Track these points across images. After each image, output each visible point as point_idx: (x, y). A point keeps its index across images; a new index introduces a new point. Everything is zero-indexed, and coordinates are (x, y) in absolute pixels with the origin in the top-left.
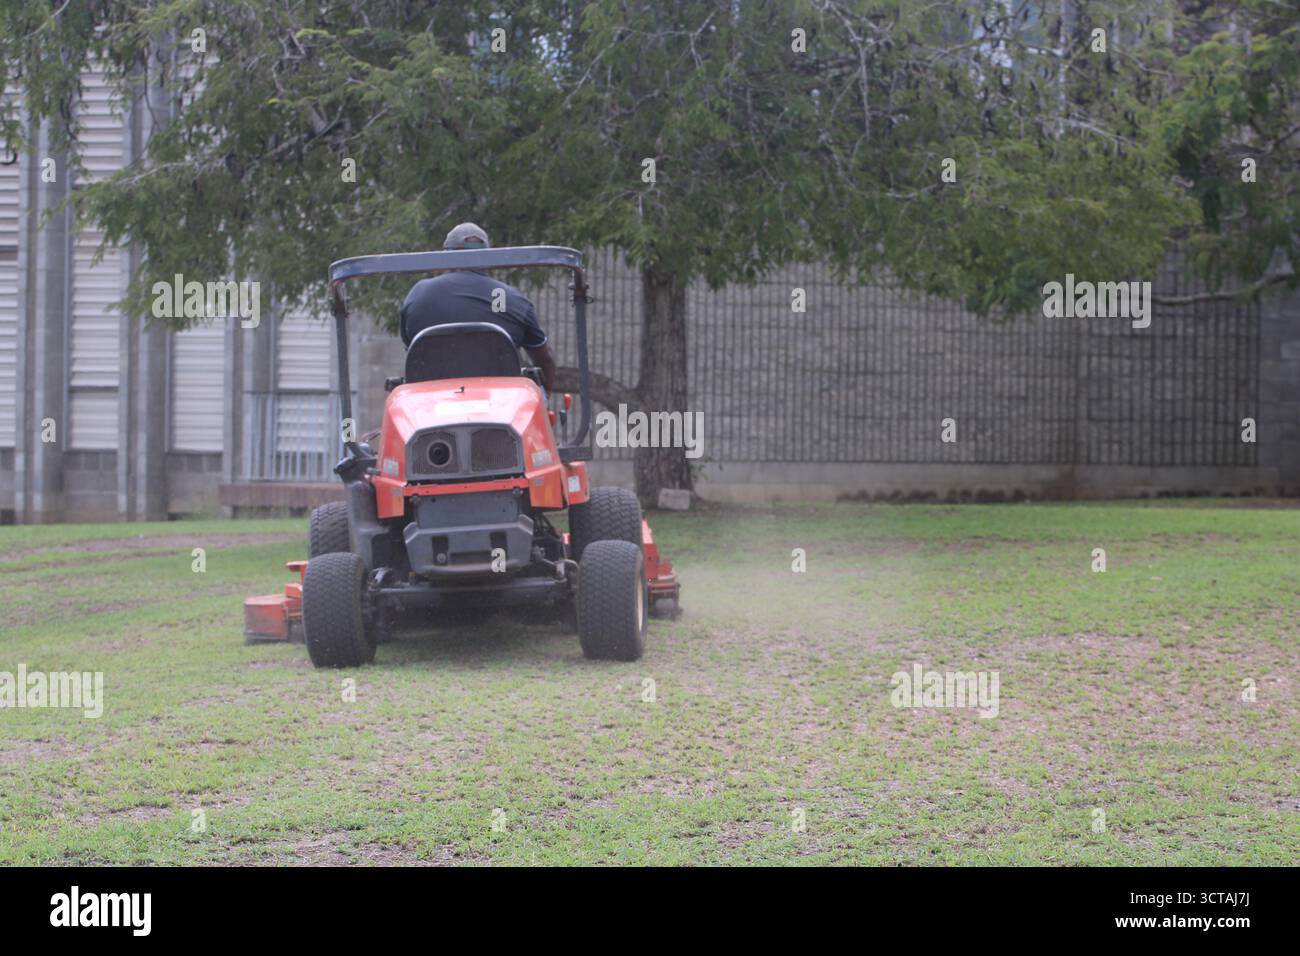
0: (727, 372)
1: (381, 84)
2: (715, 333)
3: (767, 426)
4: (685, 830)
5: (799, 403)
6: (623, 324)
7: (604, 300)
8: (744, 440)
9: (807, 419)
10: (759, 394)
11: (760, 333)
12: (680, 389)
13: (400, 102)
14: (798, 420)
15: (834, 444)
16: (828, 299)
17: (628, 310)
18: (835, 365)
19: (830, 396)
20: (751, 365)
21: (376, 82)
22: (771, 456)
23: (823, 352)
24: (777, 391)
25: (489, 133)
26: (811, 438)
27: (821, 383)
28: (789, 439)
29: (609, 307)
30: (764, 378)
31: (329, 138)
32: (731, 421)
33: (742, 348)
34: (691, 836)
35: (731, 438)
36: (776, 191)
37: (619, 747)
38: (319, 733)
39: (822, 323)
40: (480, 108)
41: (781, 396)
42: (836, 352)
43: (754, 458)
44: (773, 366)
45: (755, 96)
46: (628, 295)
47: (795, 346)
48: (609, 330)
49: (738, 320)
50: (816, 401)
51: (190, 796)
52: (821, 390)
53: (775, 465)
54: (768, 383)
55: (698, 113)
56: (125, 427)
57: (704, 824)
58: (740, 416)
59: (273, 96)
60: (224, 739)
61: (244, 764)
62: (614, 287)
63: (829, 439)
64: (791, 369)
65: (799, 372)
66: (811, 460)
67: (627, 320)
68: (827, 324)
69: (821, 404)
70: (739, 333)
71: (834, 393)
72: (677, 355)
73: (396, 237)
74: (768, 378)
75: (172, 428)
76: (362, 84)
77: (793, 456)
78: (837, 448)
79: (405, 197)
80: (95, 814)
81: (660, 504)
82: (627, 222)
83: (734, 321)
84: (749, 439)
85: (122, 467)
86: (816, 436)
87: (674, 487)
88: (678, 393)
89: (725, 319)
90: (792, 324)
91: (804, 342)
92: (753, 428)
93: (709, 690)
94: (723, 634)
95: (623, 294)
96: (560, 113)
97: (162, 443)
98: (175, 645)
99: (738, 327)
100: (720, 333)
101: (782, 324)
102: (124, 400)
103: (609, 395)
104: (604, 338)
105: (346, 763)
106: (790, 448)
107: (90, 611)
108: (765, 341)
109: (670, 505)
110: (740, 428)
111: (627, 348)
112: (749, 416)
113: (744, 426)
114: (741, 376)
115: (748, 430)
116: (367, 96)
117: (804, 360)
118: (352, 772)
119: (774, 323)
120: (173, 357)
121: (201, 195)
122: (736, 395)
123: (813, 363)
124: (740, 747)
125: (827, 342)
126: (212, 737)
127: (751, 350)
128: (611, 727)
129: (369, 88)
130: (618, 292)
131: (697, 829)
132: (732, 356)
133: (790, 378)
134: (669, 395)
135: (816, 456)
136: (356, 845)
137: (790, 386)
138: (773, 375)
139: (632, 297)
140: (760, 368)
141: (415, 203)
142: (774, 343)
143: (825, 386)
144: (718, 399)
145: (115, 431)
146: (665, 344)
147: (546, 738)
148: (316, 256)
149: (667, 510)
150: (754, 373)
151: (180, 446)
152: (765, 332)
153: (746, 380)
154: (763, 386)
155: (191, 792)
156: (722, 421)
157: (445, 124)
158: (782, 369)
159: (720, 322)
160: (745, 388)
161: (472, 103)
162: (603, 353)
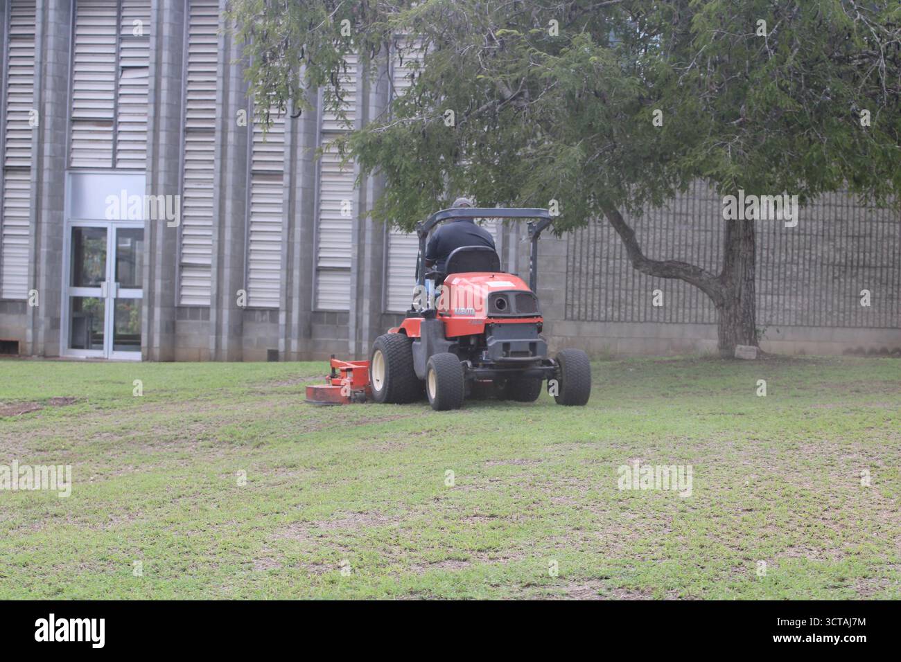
0: (770, 264)
1: (554, 67)
2: (762, 238)
3: (796, 302)
4: (831, 583)
5: (818, 287)
6: (699, 230)
7: (687, 215)
8: (781, 311)
9: (824, 297)
10: (791, 280)
11: (793, 238)
12: (751, 277)
13: (565, 79)
14: (818, 298)
15: (841, 315)
16: (839, 216)
17: (703, 221)
18: (843, 261)
19: (840, 282)
20: (786, 260)
21: (550, 66)
22: (799, 322)
23: (835, 252)
24: (804, 279)
25: (626, 101)
26: (826, 310)
27: (834, 273)
28: (811, 311)
29: (690, 219)
30: (795, 270)
31: (514, 103)
32: (772, 298)
33: (780, 248)
34: (835, 587)
35: (772, 310)
36: (821, 143)
37: (762, 525)
38: (553, 511)
39: (835, 232)
40: (620, 84)
41: (807, 282)
42: (844, 252)
43: (787, 323)
44: (801, 261)
45: (806, 77)
46: (703, 210)
47: (816, 247)
48: (690, 235)
49: (778, 228)
50: (830, 286)
51: (479, 554)
52: (834, 278)
53: (801, 328)
54: (798, 273)
55: (770, 89)
56: (355, 296)
57: (843, 580)
58: (778, 295)
59: (479, 74)
60: (488, 514)
61: (510, 531)
62: (694, 205)
63: (838, 311)
64: (813, 263)
65: (819, 266)
66: (826, 326)
67: (703, 228)
68: (838, 233)
69: (833, 287)
70: (778, 238)
71: (842, 280)
72: (749, 254)
73: (563, 171)
74: (798, 269)
75: (387, 296)
76: (541, 67)
77: (814, 322)
78: (844, 318)
79: (568, 144)
80: (418, 565)
81: (736, 355)
82: (721, 163)
83: (775, 230)
84: (784, 310)
85: (352, 322)
86: (830, 310)
87: (745, 344)
88: (749, 280)
89: (769, 229)
90: (815, 233)
91: (823, 245)
92: (787, 303)
93: (807, 486)
94: (806, 447)
95: (700, 211)
96: (675, 88)
97: (380, 307)
98: (426, 447)
99: (778, 234)
100: (765, 238)
101: (808, 232)
102: (355, 277)
103: (701, 280)
104: (686, 240)
105: (578, 532)
106: (812, 317)
107: (358, 423)
108: (796, 243)
109: (743, 356)
110: (778, 303)
111: (702, 247)
112: (784, 295)
113: (781, 302)
114: (779, 267)
115: (784, 304)
116: (544, 75)
117: (822, 257)
118: (585, 539)
119: (802, 232)
120: (388, 248)
121: (428, 140)
122: (776, 281)
123: (828, 259)
124: (843, 526)
125: (838, 246)
126: (480, 512)
127: (786, 250)
128: (751, 510)
129: (545, 70)
130: (697, 209)
131: (839, 583)
132: (773, 254)
133: (813, 269)
134: (743, 281)
135: (829, 323)
136: (609, 589)
137: (813, 274)
138: (801, 267)
139: (706, 212)
140: (792, 263)
141: (576, 148)
142: (802, 244)
143: (836, 275)
144: (763, 283)
145: (348, 298)
146: (741, 246)
147: (709, 517)
148: (505, 183)
149: (741, 359)
150: (788, 265)
151: (391, 309)
152: (796, 237)
153: (782, 270)
154: (794, 274)
155: (479, 551)
156: (766, 298)
157: (596, 94)
158: (807, 263)
159: (765, 231)
160: (782, 276)
161: (615, 81)
162: (686, 250)
